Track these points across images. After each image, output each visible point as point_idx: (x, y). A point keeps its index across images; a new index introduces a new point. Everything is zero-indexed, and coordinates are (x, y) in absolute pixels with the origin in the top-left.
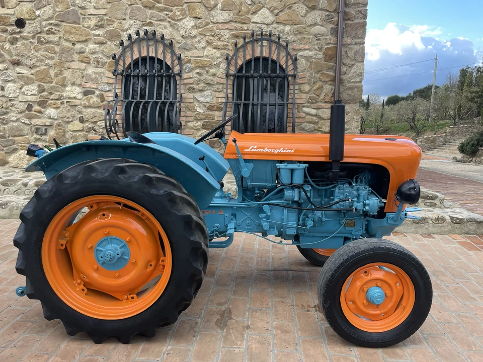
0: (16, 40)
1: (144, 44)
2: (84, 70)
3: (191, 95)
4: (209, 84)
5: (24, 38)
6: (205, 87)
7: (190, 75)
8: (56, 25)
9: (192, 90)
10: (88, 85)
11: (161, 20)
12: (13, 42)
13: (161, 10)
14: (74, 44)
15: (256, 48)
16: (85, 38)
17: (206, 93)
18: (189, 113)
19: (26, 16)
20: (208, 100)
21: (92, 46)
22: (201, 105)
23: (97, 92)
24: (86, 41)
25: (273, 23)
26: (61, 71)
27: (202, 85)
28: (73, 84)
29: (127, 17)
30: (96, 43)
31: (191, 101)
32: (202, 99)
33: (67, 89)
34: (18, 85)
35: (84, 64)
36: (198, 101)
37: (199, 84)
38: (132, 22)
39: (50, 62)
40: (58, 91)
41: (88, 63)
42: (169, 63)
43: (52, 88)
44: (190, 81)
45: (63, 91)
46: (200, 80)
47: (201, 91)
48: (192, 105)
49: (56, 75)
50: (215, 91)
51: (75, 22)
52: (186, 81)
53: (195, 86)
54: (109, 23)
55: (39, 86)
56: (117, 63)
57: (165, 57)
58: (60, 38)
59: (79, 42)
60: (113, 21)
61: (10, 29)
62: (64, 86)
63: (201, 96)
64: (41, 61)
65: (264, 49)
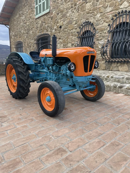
0: (60, 32)
1: (86, 26)
2: (72, 38)
3: (97, 42)
4: (103, 37)
5: (61, 31)
6: (102, 38)
7: (98, 34)
8: (67, 26)
9: (98, 40)
10: (72, 43)
11: (91, 17)
12: (59, 32)
13: (91, 13)
14: (70, 31)
15: (121, 19)
16: (72, 28)
17: (102, 40)
18: (97, 49)
19: (62, 25)
20: (103, 43)
21: (74, 30)
22: (101, 45)
23: (74, 44)
24: (73, 29)
25: (128, 7)
26: (67, 39)
27: (101, 37)
28: (70, 43)
29: (82, 19)
30: (75, 29)
31: (97, 44)
32: (101, 43)
33: (69, 44)
34: (60, 45)
35: (72, 36)
36: (100, 44)
37: (100, 37)
38: (83, 20)
39: (65, 37)
40: (67, 45)
41: (73, 36)
42: (92, 32)
43: (65, 45)
44: (98, 37)
45: (68, 45)
46: (100, 36)
47: (101, 40)
48: (98, 45)
49: (67, 40)
50: (105, 39)
51: (71, 24)
52: (96, 37)
53: (99, 38)
54: (78, 22)
55: (63, 44)
56: (79, 34)
57: (91, 30)
58: (68, 29)
59: (71, 30)
60: (79, 21)
61: (59, 29)
62: (68, 43)
63: (101, 42)
64: (64, 37)
65: (124, 18)
